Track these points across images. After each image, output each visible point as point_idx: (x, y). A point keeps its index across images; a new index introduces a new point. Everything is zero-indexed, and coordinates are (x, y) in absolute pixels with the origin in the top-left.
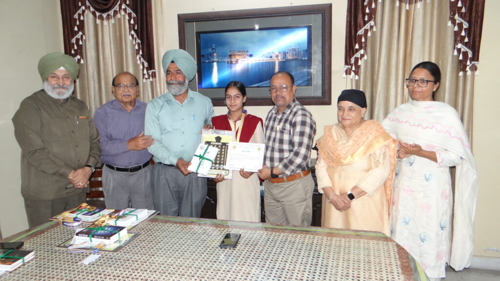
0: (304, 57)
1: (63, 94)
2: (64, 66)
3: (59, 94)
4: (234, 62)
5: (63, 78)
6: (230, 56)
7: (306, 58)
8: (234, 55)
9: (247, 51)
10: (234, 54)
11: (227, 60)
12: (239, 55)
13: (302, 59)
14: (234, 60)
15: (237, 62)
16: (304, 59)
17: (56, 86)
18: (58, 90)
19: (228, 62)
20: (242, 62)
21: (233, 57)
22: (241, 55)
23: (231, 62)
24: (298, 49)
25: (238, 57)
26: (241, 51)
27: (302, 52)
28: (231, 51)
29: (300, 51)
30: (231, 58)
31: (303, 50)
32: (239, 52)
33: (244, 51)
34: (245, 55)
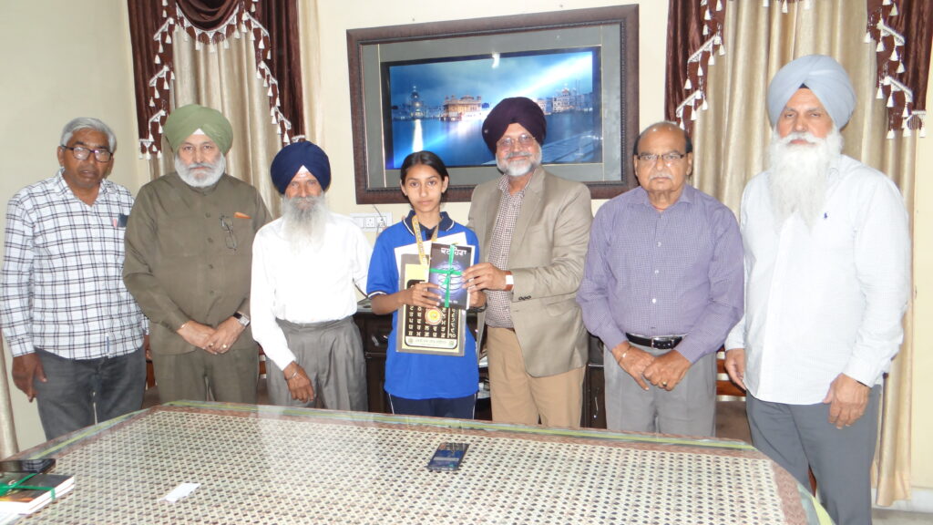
0: (587, 106)
1: (204, 178)
2: (202, 128)
3: (197, 178)
4: (454, 119)
5: (202, 149)
6: (446, 107)
7: (591, 109)
8: (454, 105)
9: (479, 98)
10: (454, 102)
11: (440, 114)
12: (463, 105)
13: (582, 112)
14: (453, 114)
15: (459, 118)
16: (586, 110)
17: (193, 166)
18: (197, 172)
19: (442, 119)
20: (469, 118)
21: (451, 108)
22: (467, 105)
23: (449, 120)
24: (575, 92)
25: (460, 109)
26: (465, 98)
27: (583, 97)
28: (447, 98)
29: (580, 96)
30: (448, 111)
31: (586, 95)
32: (462, 99)
33: (473, 98)
34: (474, 104)
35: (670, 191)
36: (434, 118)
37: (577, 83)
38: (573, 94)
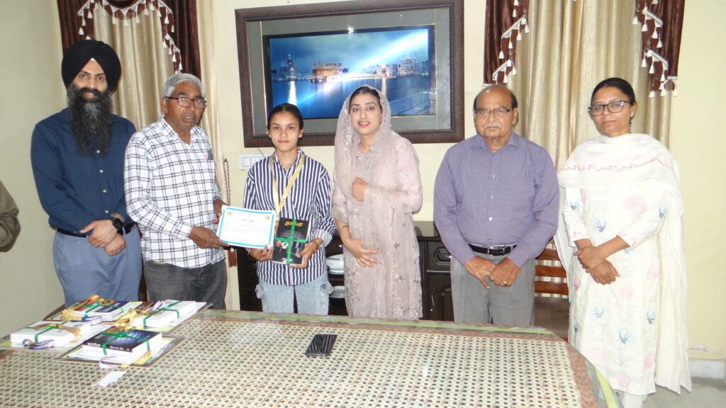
0: (424, 71)
4: (321, 81)
6: (315, 72)
7: (427, 74)
8: (320, 70)
9: (340, 64)
10: (321, 67)
11: (310, 77)
12: (328, 70)
14: (320, 77)
15: (325, 80)
16: (423, 74)
19: (311, 81)
20: (333, 80)
21: (318, 72)
22: (331, 70)
23: (316, 81)
24: (414, 60)
25: (326, 73)
26: (331, 65)
27: (421, 64)
28: (315, 64)
29: (419, 64)
30: (316, 75)
31: (423, 62)
32: (327, 65)
33: (335, 65)
34: (337, 69)
35: (500, 137)
36: (305, 80)
37: (416, 53)
38: (413, 62)
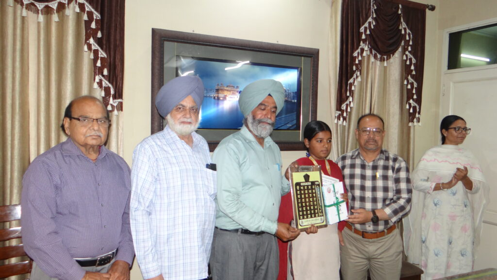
0: (294, 99)
4: (221, 99)
6: (217, 90)
7: (296, 101)
8: (222, 90)
9: (237, 87)
10: (222, 88)
11: (213, 94)
12: (228, 90)
13: (291, 102)
14: (221, 95)
15: (225, 98)
16: (293, 101)
19: (214, 98)
20: (231, 99)
21: (220, 92)
22: (230, 91)
23: (218, 99)
25: (226, 93)
26: (230, 86)
28: (218, 85)
29: (290, 93)
30: (218, 93)
31: (293, 93)
32: (227, 86)
33: (234, 87)
34: (235, 91)
36: (210, 97)
37: (289, 85)
